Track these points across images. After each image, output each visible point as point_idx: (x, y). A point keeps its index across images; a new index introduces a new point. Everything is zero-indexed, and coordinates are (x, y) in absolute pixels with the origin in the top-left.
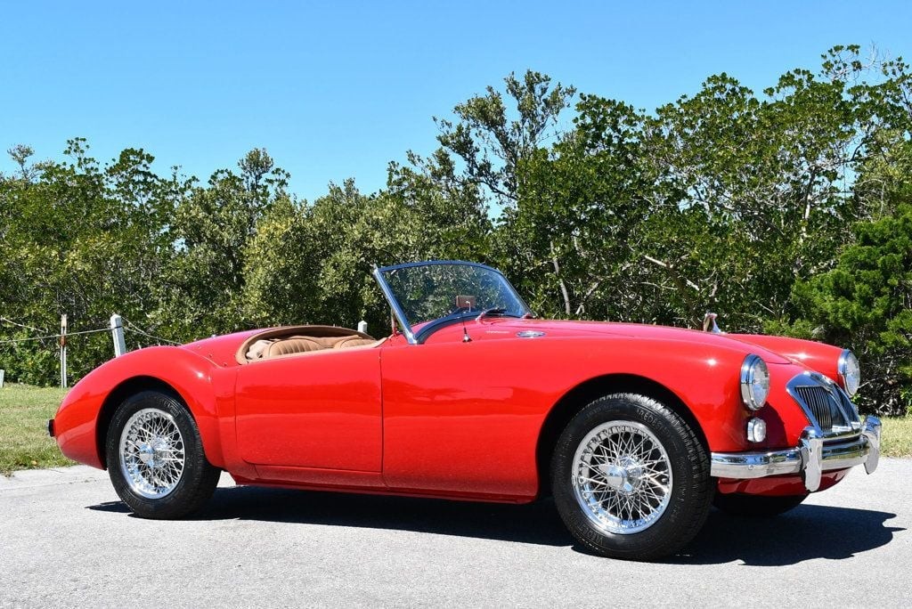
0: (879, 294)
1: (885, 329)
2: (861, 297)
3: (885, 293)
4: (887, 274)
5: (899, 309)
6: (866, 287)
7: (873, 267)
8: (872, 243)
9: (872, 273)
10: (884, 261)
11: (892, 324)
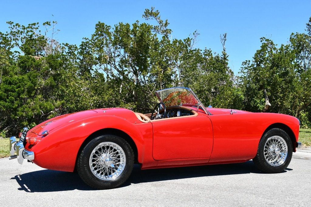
0: (16, 100)
1: (18, 111)
2: (11, 101)
3: (18, 100)
4: (19, 94)
5: (21, 105)
6: (13, 98)
7: (14, 91)
8: (13, 84)
9: (14, 94)
10: (19, 90)
11: (20, 109)
